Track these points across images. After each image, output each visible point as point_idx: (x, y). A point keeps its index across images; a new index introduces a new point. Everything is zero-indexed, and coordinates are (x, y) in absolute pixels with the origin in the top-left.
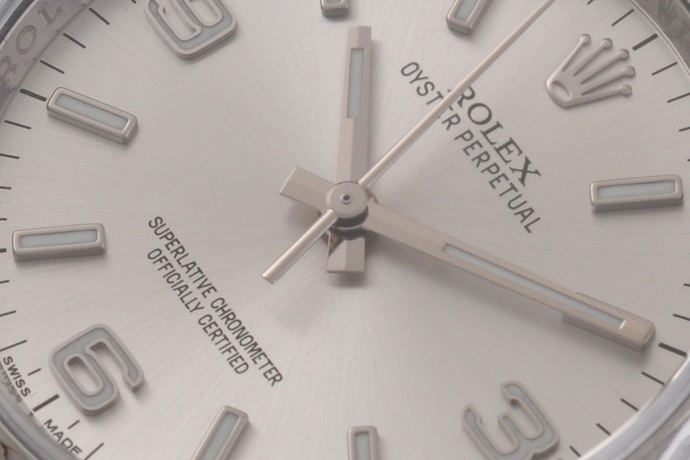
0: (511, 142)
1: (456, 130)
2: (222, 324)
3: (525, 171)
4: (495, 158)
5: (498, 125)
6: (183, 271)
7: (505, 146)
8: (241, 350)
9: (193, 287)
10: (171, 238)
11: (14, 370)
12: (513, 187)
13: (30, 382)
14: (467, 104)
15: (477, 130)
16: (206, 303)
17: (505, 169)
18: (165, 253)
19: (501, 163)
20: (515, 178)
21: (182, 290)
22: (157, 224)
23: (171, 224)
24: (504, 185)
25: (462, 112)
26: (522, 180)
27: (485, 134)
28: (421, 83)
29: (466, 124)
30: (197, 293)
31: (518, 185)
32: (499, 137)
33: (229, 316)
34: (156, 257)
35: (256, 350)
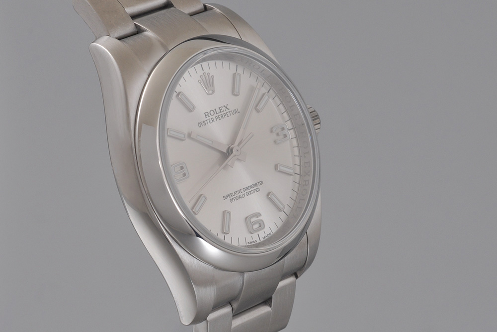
0: (219, 108)
1: (215, 120)
2: (249, 191)
3: (226, 108)
4: (222, 113)
5: (215, 109)
6: (236, 196)
7: (220, 110)
8: (255, 188)
9: (240, 194)
10: (228, 196)
11: (251, 243)
12: (229, 112)
13: (254, 240)
14: (209, 115)
15: (215, 115)
16: (243, 193)
17: (225, 112)
18: (231, 198)
19: (224, 112)
20: (227, 111)
21: (240, 197)
22: (225, 198)
23: (225, 194)
24: (228, 113)
25: (211, 117)
26: (228, 109)
27: (217, 113)
28: (203, 124)
29: (214, 117)
30: (241, 194)
31: (229, 110)
32: (218, 111)
33: (247, 188)
34: (232, 201)
35: (255, 185)
